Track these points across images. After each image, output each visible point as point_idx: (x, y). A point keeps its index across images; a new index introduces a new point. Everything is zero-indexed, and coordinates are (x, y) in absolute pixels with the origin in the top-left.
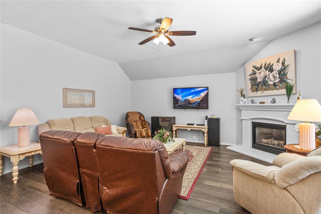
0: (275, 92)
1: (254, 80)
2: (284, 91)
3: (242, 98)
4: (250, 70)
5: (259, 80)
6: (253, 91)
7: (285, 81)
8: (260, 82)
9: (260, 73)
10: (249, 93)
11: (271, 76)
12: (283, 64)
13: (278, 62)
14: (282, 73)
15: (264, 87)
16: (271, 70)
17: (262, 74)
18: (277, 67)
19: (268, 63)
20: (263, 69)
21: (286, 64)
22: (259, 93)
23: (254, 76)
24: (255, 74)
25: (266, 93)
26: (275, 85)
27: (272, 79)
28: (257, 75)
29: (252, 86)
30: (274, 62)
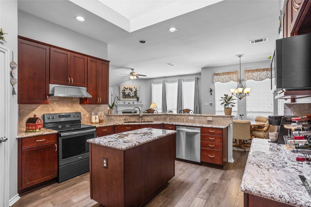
0: (133, 99)
1: (124, 93)
2: (136, 99)
3: (119, 101)
4: (122, 89)
5: (126, 94)
6: (123, 98)
7: (136, 96)
8: (127, 95)
9: (127, 91)
10: (122, 99)
11: (132, 93)
12: (136, 89)
13: (134, 88)
14: (136, 92)
15: (129, 97)
16: (132, 91)
17: (128, 91)
18: (134, 90)
19: (130, 87)
20: (128, 89)
21: (137, 89)
22: (126, 99)
23: (124, 91)
24: (125, 91)
25: (129, 99)
26: (133, 96)
27: (132, 94)
28: (126, 91)
29: (123, 96)
30: (133, 88)
